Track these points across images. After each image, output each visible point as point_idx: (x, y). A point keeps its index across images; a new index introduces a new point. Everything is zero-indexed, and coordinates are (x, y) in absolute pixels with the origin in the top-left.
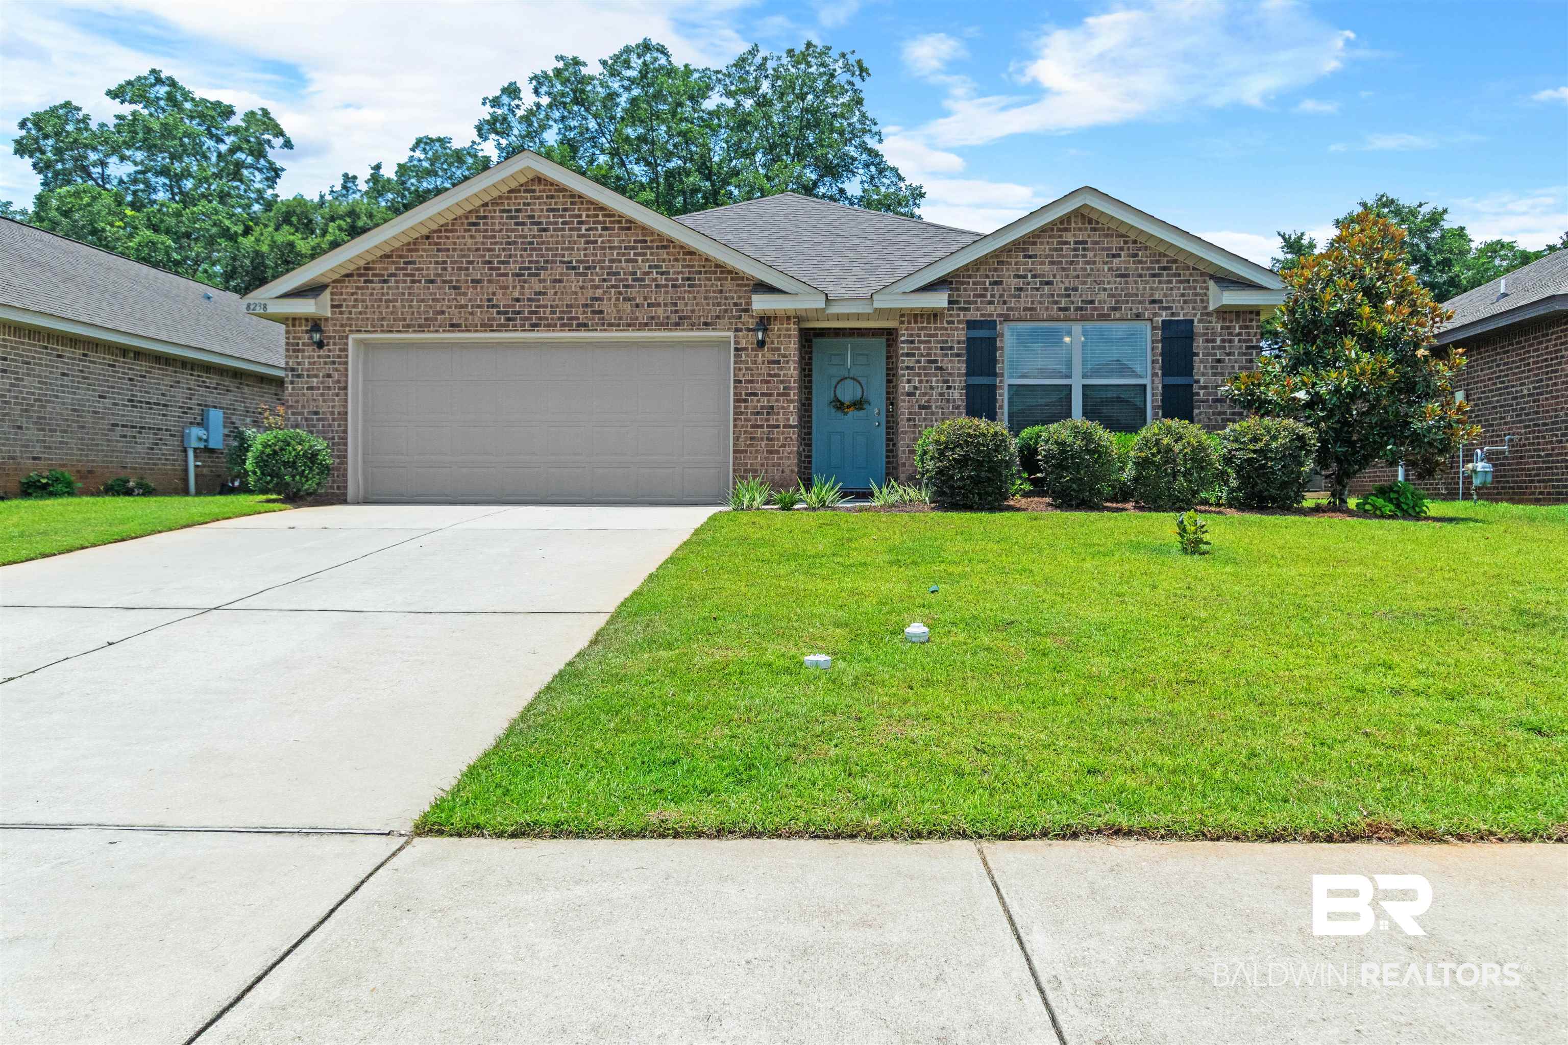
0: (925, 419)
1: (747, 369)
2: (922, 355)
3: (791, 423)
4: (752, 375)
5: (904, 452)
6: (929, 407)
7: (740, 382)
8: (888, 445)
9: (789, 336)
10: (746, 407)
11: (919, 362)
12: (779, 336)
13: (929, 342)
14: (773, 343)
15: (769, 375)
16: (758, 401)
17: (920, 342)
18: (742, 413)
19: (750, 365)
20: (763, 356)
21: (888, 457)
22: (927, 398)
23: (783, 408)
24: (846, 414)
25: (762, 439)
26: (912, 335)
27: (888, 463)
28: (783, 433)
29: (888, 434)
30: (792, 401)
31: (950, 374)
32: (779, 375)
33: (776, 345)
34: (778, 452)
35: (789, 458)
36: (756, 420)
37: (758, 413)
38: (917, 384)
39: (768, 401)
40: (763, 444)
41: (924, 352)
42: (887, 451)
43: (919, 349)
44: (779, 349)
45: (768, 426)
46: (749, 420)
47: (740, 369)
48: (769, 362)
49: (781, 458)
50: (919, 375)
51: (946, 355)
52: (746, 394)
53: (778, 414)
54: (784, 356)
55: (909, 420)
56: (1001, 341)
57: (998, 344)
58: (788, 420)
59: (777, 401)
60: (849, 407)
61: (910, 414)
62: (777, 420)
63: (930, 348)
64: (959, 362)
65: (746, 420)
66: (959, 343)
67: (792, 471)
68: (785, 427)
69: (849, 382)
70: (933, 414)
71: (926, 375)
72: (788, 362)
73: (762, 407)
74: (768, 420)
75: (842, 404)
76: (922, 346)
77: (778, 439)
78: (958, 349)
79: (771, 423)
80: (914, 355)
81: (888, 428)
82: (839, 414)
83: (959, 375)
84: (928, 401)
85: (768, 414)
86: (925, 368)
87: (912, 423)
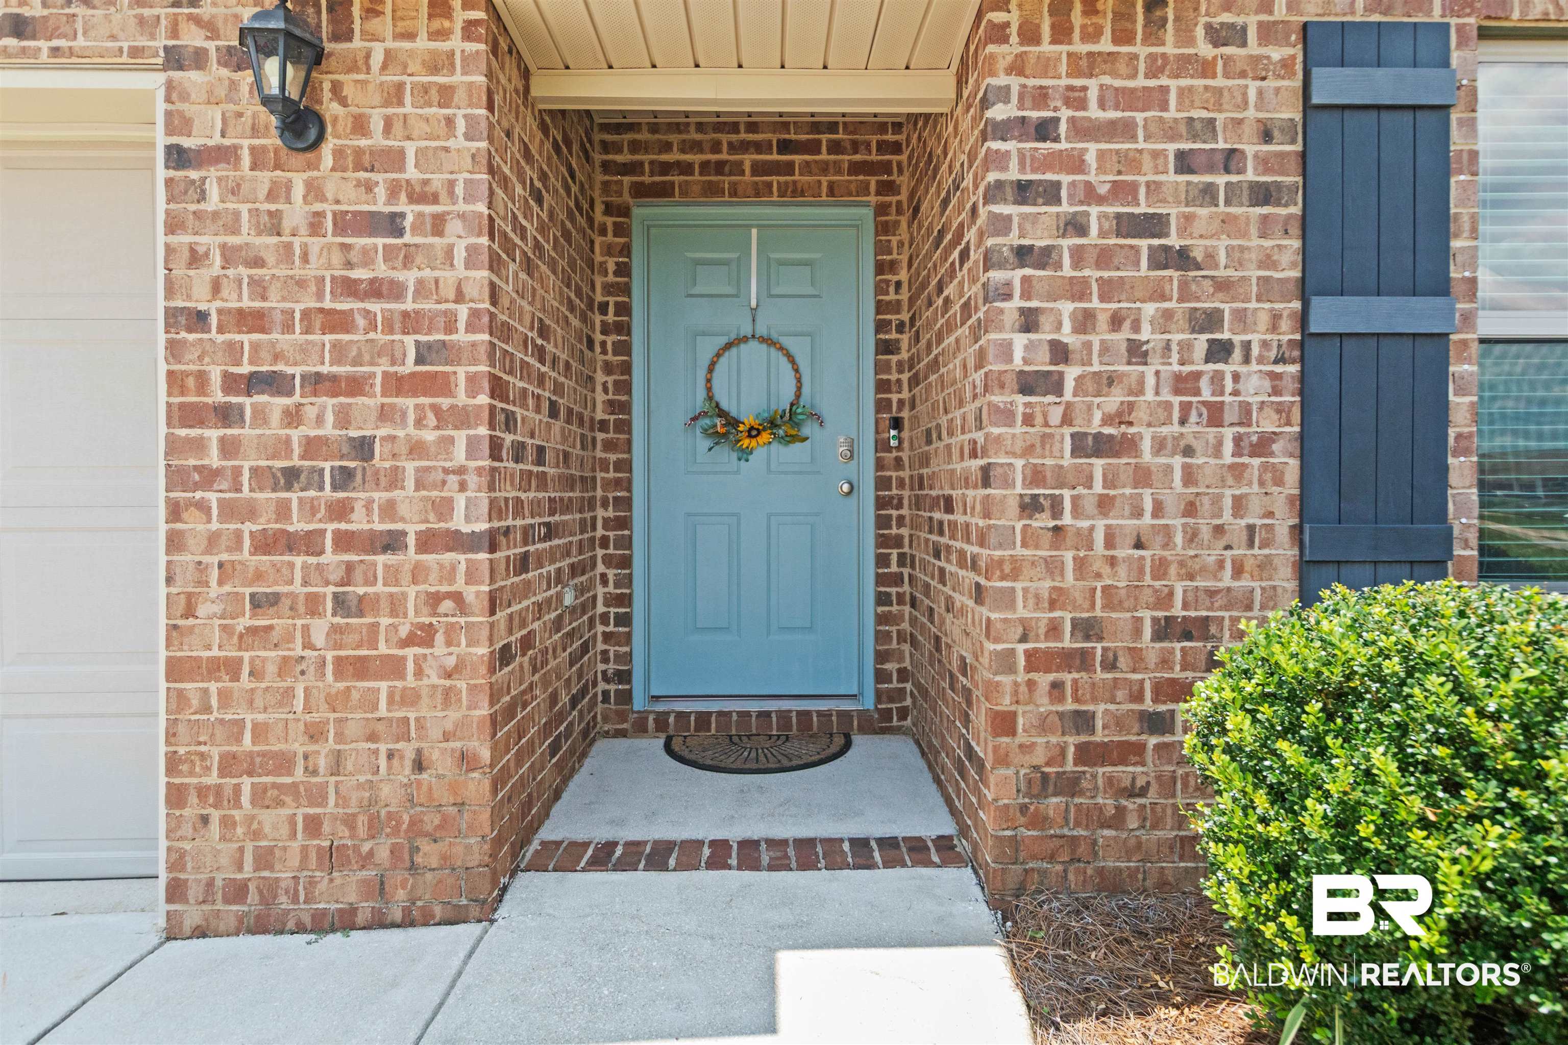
0: (1105, 504)
1: (229, 256)
2: (1090, 195)
3: (459, 523)
4: (260, 288)
5: (1006, 662)
6: (1129, 445)
7: (199, 319)
8: (882, 561)
9: (446, 95)
10: (229, 448)
11: (1076, 225)
12: (395, 95)
13: (1126, 130)
14: (360, 126)
15: (349, 288)
16: (293, 417)
17: (1082, 130)
18: (209, 476)
19: (245, 237)
20: (314, 191)
21: (882, 599)
22: (1113, 401)
23: (417, 449)
24: (745, 454)
25: (313, 605)
26: (1041, 97)
27: (881, 619)
28: (418, 574)
29: (882, 522)
30: (462, 418)
31: (1223, 286)
32: (396, 291)
33: (377, 139)
34: (394, 667)
35: (449, 697)
36: (283, 511)
37: (291, 476)
38: (1067, 335)
39: (344, 419)
40: (320, 629)
41: (1102, 182)
42: (881, 580)
43: (1077, 164)
44: (396, 159)
45: (344, 541)
46: (251, 512)
47: (196, 258)
48: (344, 222)
49: (410, 698)
50: (1078, 291)
51: (1208, 193)
52: (231, 383)
53: (395, 480)
54: (421, 195)
55: (1030, 507)
56: (1470, 125)
57: (1458, 142)
58: (444, 508)
59: (385, 414)
60: (752, 432)
61: (1036, 476)
62: (389, 510)
63: (1131, 162)
64: (1265, 226)
65: (229, 511)
66: (1267, 136)
67: (466, 760)
68: (427, 542)
69: (753, 351)
70: (1142, 477)
71: (1108, 290)
72: (438, 225)
73: (312, 447)
74: (341, 511)
75: (733, 423)
76: (1092, 150)
77: (396, 606)
78: (1264, 163)
79: (358, 523)
80: (1051, 193)
81: (881, 503)
82: (725, 456)
83: (1266, 290)
84: (1121, 417)
85: (344, 478)
86: (1104, 258)
87: (1043, 521)
